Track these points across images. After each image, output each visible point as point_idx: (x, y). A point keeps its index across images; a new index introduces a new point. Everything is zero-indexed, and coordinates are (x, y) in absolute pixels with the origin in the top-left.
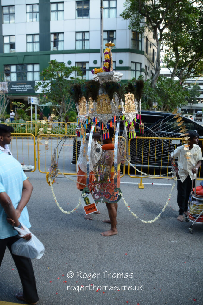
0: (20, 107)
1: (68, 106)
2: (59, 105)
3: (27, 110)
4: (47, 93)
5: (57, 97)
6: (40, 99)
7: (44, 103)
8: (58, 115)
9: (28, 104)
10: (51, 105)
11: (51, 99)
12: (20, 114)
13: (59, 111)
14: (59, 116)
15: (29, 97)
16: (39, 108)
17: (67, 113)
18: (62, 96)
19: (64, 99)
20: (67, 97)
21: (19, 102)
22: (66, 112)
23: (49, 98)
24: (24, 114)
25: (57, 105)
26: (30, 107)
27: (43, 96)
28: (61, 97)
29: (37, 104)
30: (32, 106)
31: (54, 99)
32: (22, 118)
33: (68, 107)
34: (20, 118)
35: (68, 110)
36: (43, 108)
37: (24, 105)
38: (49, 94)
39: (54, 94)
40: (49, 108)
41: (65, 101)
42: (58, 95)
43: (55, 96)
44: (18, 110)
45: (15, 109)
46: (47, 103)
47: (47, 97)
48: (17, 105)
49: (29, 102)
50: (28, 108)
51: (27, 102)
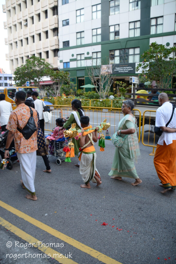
0: (121, 86)
3: (128, 88)
4: (147, 73)
6: (140, 79)
9: (130, 83)
10: (149, 84)
11: (150, 79)
12: (122, 92)
15: (130, 77)
19: (162, 78)
20: (165, 77)
21: (121, 82)
24: (125, 92)
26: (130, 86)
28: (160, 77)
30: (133, 85)
31: (153, 78)
33: (166, 86)
34: (122, 95)
37: (125, 84)
38: (149, 74)
39: (153, 74)
41: (163, 80)
43: (153, 76)
44: (120, 88)
45: (118, 87)
46: (145, 82)
47: (146, 77)
48: (119, 84)
49: (131, 82)
50: (129, 87)
51: (129, 81)
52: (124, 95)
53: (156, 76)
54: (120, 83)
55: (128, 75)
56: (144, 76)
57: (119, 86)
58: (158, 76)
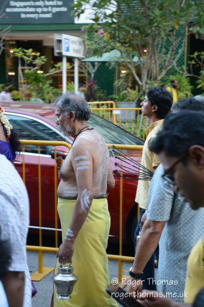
0: (32, 65)
1: (165, 61)
2: (140, 56)
3: (52, 72)
4: (107, 22)
5: (133, 35)
6: (87, 42)
7: (97, 52)
8: (137, 87)
9: (56, 55)
10: (117, 60)
11: (119, 42)
12: (34, 83)
13: (139, 75)
14: (139, 91)
15: (57, 37)
16: (85, 68)
17: (162, 80)
18: (149, 32)
19: (154, 40)
20: (163, 34)
21: (31, 50)
22: (159, 78)
23: (113, 37)
24: (43, 85)
25: (136, 59)
26: (59, 64)
27: (97, 32)
28: (148, 35)
29: (80, 55)
30: (65, 60)
31: (127, 40)
32: (39, 93)
33: (167, 64)
34: (34, 94)
35: (164, 72)
36: (96, 68)
37: (43, 57)
38: (113, 26)
39: (127, 25)
40: (110, 68)
41: (157, 46)
42: (138, 28)
43: (129, 32)
44: (27, 71)
45: (20, 68)
46: (106, 52)
47: (106, 37)
48: (26, 58)
49: (58, 51)
50: (55, 67)
51: (52, 49)
52: (40, 93)
53: (137, 32)
54: (27, 56)
55: (53, 27)
56: (99, 33)
57: (23, 65)
58: (141, 33)
